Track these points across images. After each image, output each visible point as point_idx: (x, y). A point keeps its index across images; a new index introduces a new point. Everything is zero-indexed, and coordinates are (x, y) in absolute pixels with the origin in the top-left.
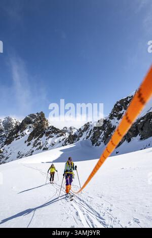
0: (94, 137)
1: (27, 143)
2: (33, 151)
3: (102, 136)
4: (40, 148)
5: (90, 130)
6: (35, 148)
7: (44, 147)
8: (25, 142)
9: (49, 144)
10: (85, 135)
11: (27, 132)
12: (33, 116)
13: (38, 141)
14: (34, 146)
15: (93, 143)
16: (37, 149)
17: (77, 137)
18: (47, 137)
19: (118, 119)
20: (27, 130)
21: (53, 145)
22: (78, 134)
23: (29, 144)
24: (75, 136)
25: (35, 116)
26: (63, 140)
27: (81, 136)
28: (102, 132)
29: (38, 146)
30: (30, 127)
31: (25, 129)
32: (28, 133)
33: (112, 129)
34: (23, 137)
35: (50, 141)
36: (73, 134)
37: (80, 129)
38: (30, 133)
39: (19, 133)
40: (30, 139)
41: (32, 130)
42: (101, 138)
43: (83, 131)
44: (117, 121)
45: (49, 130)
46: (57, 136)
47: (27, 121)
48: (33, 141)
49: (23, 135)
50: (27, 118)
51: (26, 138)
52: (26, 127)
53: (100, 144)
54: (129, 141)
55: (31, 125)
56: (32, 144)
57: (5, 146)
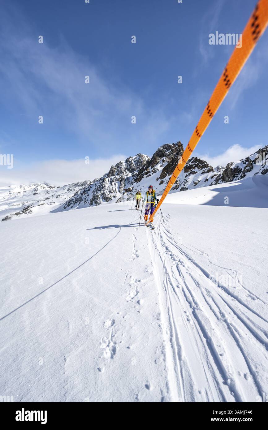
1: (160, 181)
4: (177, 187)
7: (182, 186)
8: (157, 180)
9: (189, 183)
11: (159, 167)
12: (167, 147)
16: (173, 189)
17: (240, 171)
18: (187, 174)
20: (159, 165)
21: (196, 184)
22: (242, 167)
23: (162, 182)
24: (237, 170)
25: (170, 146)
26: (212, 177)
27: (249, 171)
30: (163, 161)
31: (157, 163)
32: (161, 169)
34: (154, 174)
35: (191, 178)
36: (233, 167)
37: (247, 159)
38: (162, 168)
39: (150, 169)
40: (163, 176)
41: (166, 164)
43: (254, 161)
45: (190, 163)
46: (202, 171)
47: (160, 154)
48: (167, 178)
49: (154, 172)
50: (159, 150)
51: (158, 174)
52: (158, 161)
55: (164, 158)
56: (166, 182)
57: (135, 184)
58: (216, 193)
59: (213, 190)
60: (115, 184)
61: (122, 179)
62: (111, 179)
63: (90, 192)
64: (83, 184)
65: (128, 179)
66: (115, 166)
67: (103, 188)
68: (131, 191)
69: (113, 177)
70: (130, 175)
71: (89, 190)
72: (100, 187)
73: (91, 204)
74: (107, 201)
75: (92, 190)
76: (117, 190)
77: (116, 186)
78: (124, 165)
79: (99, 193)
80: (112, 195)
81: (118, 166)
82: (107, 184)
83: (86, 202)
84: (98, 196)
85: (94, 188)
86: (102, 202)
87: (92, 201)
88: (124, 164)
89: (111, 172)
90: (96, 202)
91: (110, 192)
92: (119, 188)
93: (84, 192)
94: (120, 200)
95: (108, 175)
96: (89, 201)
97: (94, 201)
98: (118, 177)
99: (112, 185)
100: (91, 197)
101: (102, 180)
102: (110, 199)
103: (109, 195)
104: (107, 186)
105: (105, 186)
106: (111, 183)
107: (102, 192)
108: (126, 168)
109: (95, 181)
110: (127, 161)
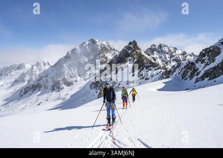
0: (183, 74)
3: (189, 74)
5: (181, 68)
10: (178, 71)
15: (183, 78)
18: (147, 70)
19: (202, 63)
22: (172, 70)
24: (170, 71)
27: (174, 72)
28: (189, 71)
33: (195, 70)
36: (168, 70)
44: (200, 64)
45: (148, 64)
46: (155, 69)
54: (203, 80)
60: (74, 70)
62: (69, 64)
66: (71, 52)
74: (69, 86)
76: (77, 75)
79: (60, 79)
80: (74, 79)
81: (73, 51)
84: (59, 82)
85: (52, 73)
87: (54, 86)
88: (78, 49)
89: (67, 57)
91: (71, 77)
99: (71, 70)
102: (72, 84)
103: (70, 80)
104: (66, 72)
105: (64, 72)
106: (69, 68)
107: (62, 77)
108: (81, 54)
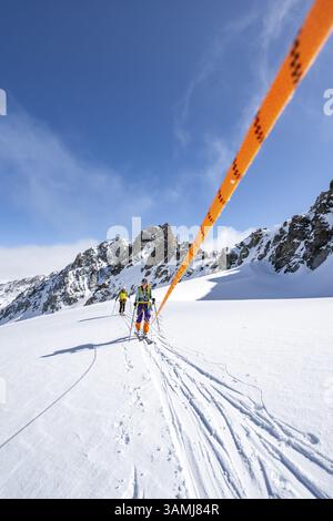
0: (277, 255)
1: (145, 271)
2: (155, 285)
3: (300, 251)
4: (167, 279)
5: (265, 244)
6: (158, 280)
8: (142, 270)
10: (254, 253)
13: (163, 269)
14: (157, 275)
15: (278, 267)
16: (163, 281)
17: (236, 258)
21: (190, 274)
22: (238, 253)
23: (148, 274)
24: (233, 256)
26: (208, 265)
27: (245, 256)
28: (299, 244)
29: (164, 277)
36: (229, 252)
37: (242, 244)
42: (298, 256)
43: (250, 246)
48: (155, 268)
53: (297, 267)
56: (153, 272)
57: (112, 277)
58: (214, 284)
59: (211, 280)
60: (83, 279)
61: (93, 271)
62: (77, 271)
63: (43, 292)
64: (32, 282)
65: (101, 270)
66: (84, 254)
67: (64, 284)
68: (107, 287)
69: (80, 269)
70: (105, 265)
71: (42, 289)
72: (60, 284)
73: (45, 310)
74: (70, 304)
75: (47, 288)
76: (86, 286)
77: (84, 282)
78: (96, 252)
79: (58, 293)
80: (79, 294)
81: (87, 253)
82: (71, 279)
83: (36, 307)
84: (56, 297)
85: (51, 285)
86: (63, 306)
87: (46, 305)
89: (78, 262)
90: (53, 307)
91: (76, 290)
92: (89, 283)
93: (35, 291)
94: (90, 301)
95: (73, 266)
96: (41, 306)
97: (51, 306)
98: (87, 269)
99: (78, 280)
100: (44, 300)
101: (64, 274)
102: (75, 301)
103: (73, 294)
104: (71, 282)
105: (68, 283)
106: (77, 277)
107: (63, 290)
108: (99, 257)
109: (52, 275)
110: (100, 247)
